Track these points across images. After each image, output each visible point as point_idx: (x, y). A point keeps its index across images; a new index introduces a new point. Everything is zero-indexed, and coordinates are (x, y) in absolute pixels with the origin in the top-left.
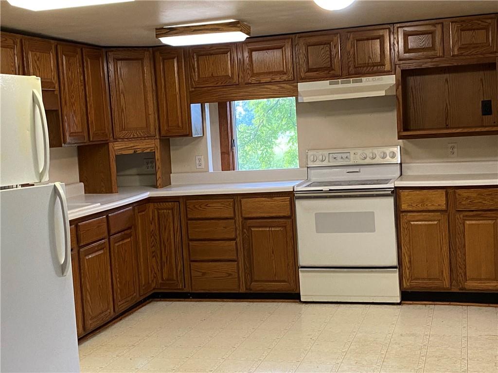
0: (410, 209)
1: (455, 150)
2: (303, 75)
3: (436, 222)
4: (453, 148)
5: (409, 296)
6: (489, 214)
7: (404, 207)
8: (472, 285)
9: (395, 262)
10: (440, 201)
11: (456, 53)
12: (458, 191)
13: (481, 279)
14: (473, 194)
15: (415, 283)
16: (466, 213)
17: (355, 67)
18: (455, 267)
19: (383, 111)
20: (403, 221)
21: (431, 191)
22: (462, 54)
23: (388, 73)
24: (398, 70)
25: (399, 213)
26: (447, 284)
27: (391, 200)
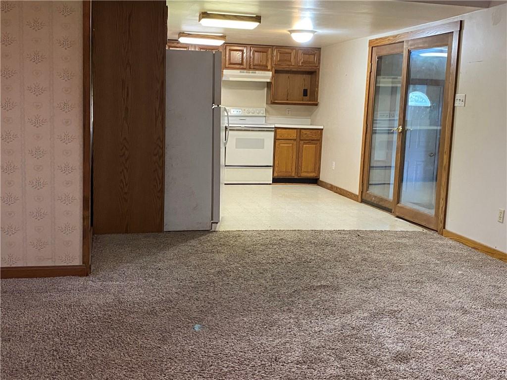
0: (280, 138)
1: (290, 112)
2: (227, 66)
3: (291, 145)
4: (288, 111)
5: (276, 180)
6: (313, 142)
7: (278, 137)
8: (304, 175)
9: (272, 164)
10: (294, 135)
11: (300, 65)
12: (302, 131)
13: (308, 172)
14: (308, 132)
15: (280, 174)
16: (305, 141)
17: (253, 65)
18: (298, 167)
19: (258, 90)
20: (277, 144)
21: (291, 130)
22: (302, 66)
23: (269, 70)
24: (274, 70)
25: (275, 139)
26: (293, 174)
27: (272, 134)
